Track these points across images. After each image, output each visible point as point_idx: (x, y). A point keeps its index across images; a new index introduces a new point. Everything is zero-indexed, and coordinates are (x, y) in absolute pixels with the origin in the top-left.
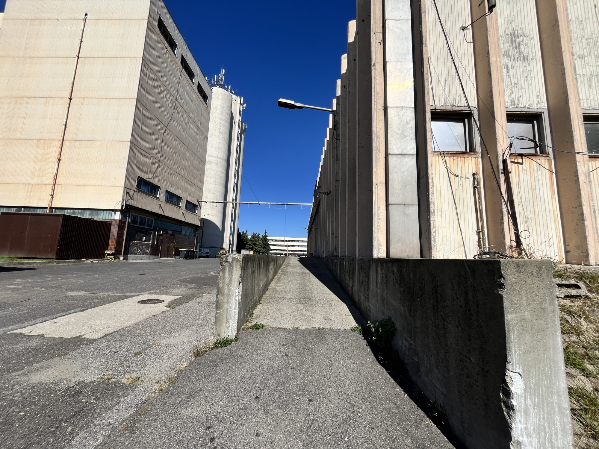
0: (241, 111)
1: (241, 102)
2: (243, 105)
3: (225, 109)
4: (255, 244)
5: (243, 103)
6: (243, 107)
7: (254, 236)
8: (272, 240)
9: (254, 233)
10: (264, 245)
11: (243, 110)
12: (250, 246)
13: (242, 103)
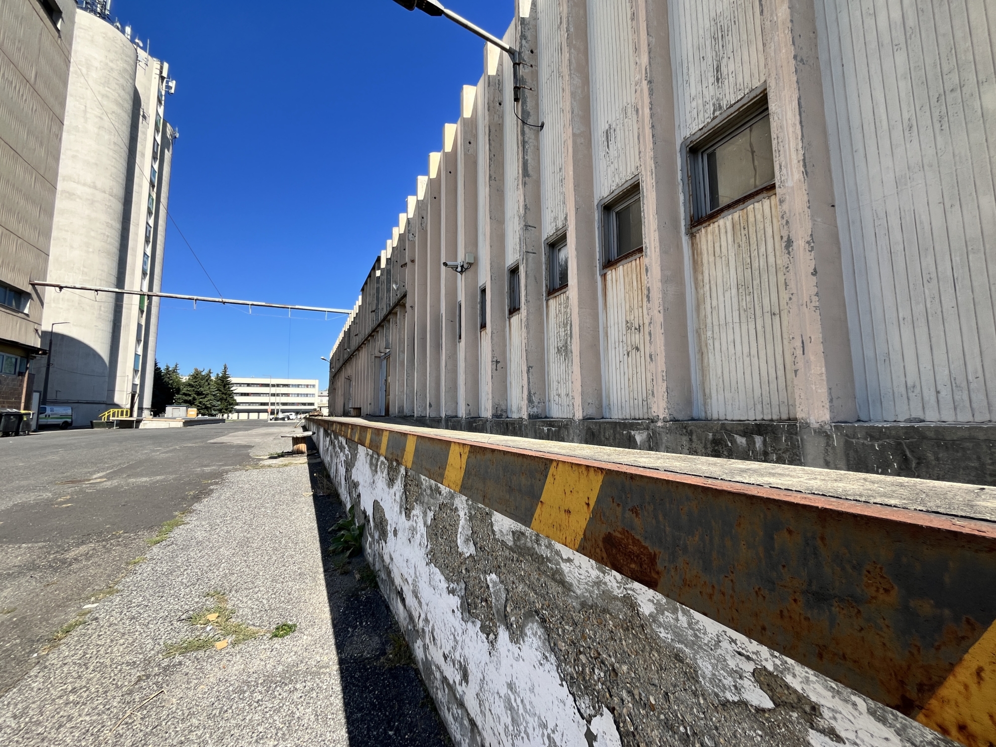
0: (163, 93)
1: (161, 72)
2: (167, 82)
3: (115, 74)
4: (199, 394)
5: (169, 77)
6: (168, 87)
7: (196, 376)
8: (240, 384)
9: (196, 370)
10: (223, 393)
11: (167, 93)
12: (186, 398)
13: (165, 74)
